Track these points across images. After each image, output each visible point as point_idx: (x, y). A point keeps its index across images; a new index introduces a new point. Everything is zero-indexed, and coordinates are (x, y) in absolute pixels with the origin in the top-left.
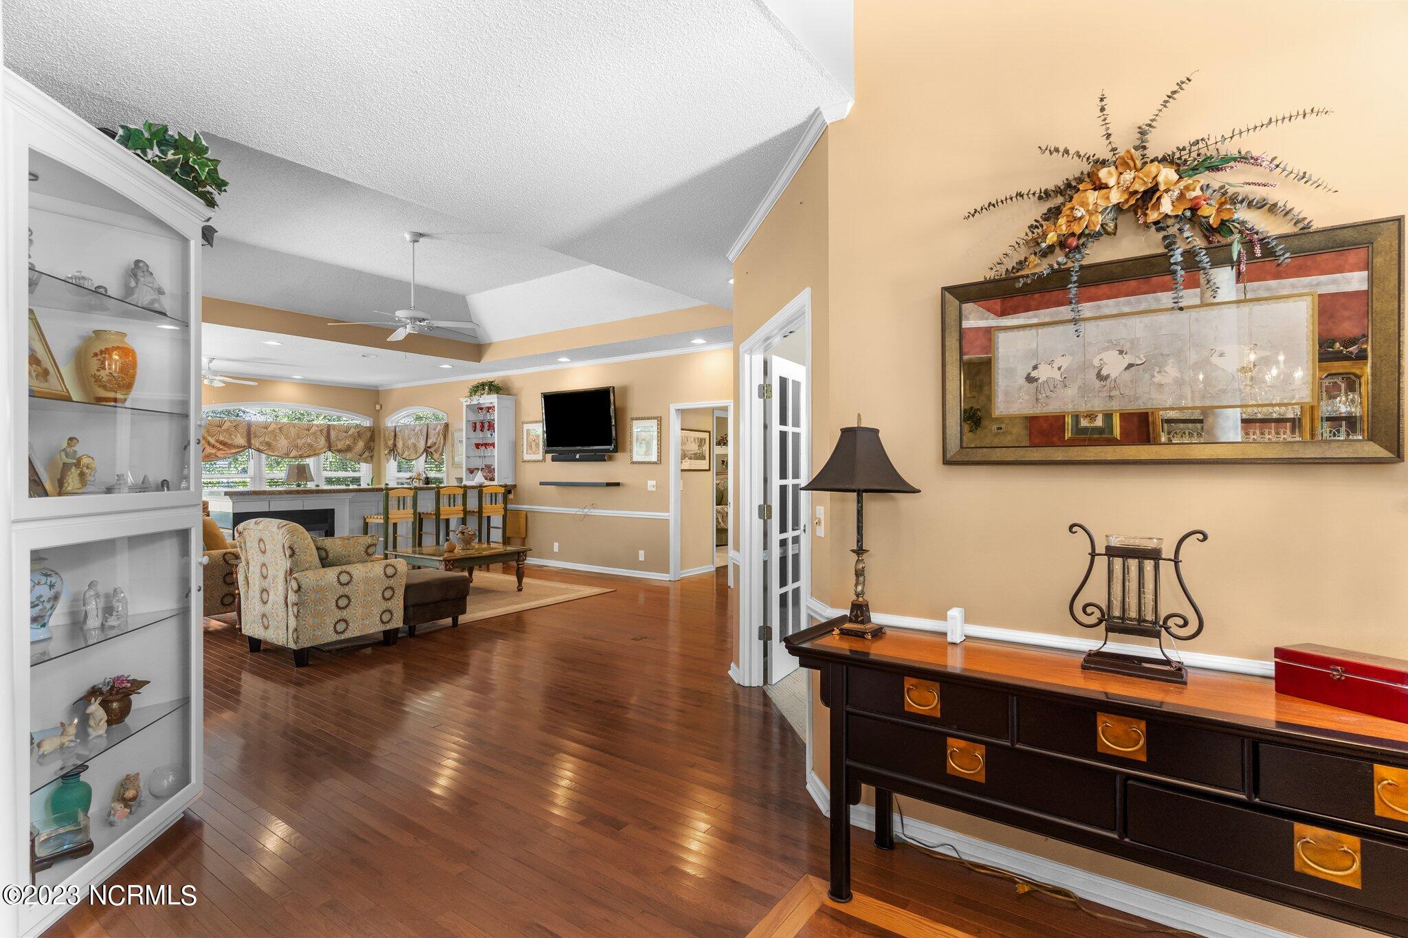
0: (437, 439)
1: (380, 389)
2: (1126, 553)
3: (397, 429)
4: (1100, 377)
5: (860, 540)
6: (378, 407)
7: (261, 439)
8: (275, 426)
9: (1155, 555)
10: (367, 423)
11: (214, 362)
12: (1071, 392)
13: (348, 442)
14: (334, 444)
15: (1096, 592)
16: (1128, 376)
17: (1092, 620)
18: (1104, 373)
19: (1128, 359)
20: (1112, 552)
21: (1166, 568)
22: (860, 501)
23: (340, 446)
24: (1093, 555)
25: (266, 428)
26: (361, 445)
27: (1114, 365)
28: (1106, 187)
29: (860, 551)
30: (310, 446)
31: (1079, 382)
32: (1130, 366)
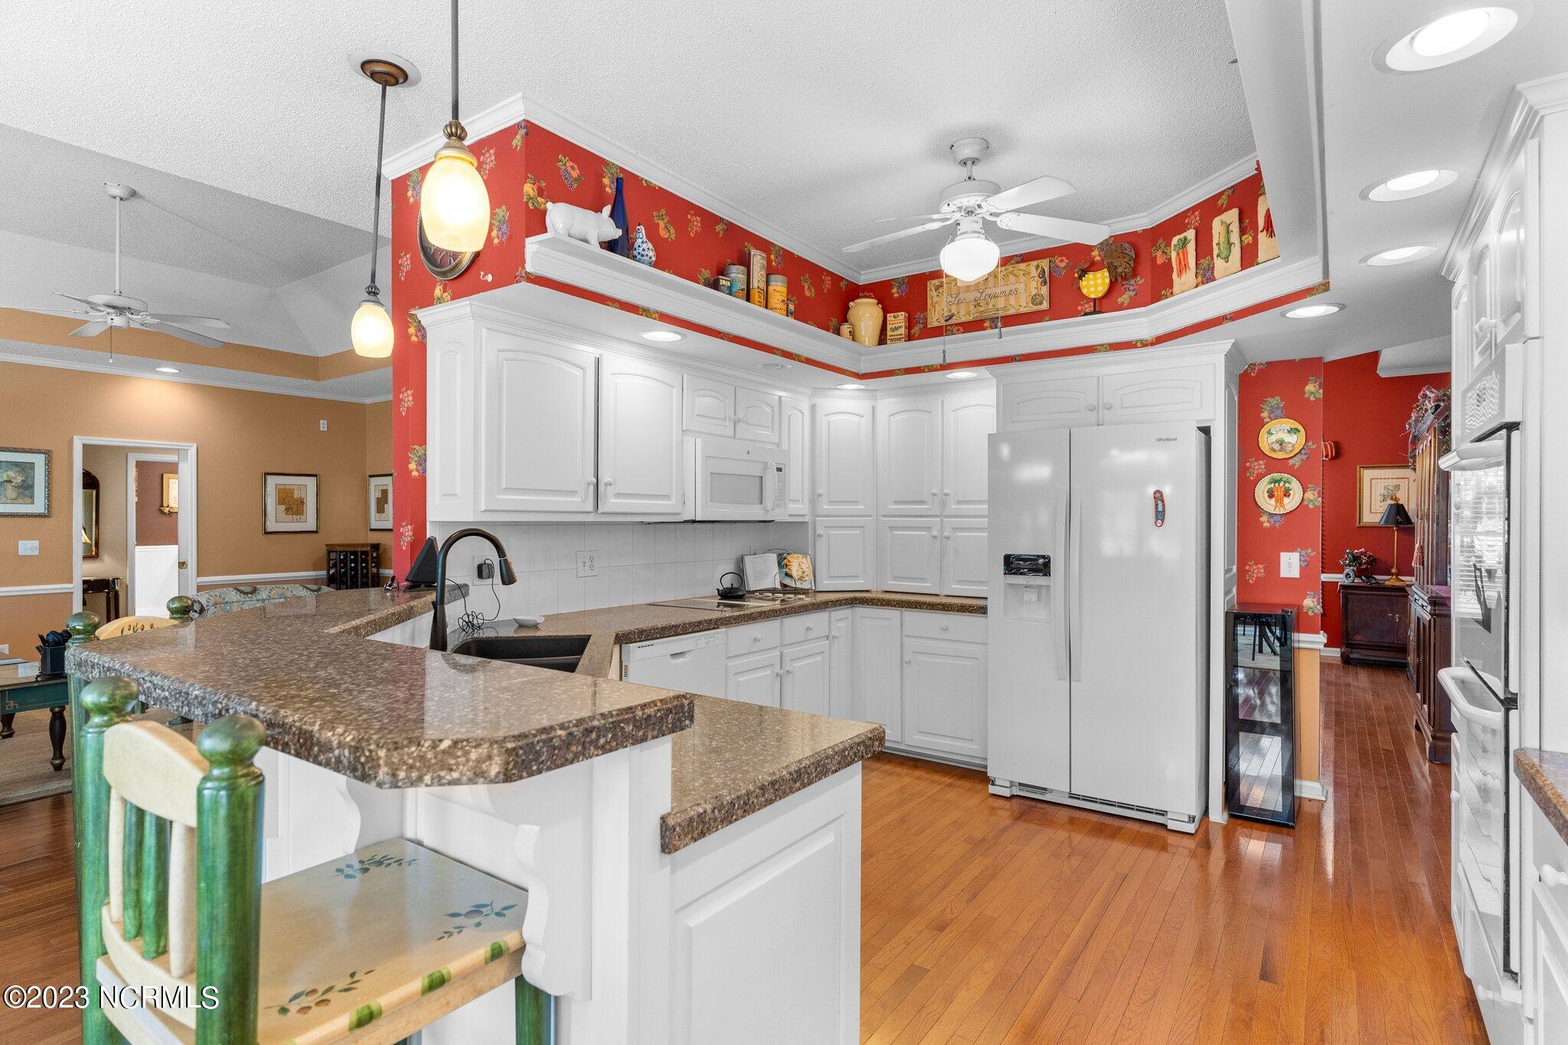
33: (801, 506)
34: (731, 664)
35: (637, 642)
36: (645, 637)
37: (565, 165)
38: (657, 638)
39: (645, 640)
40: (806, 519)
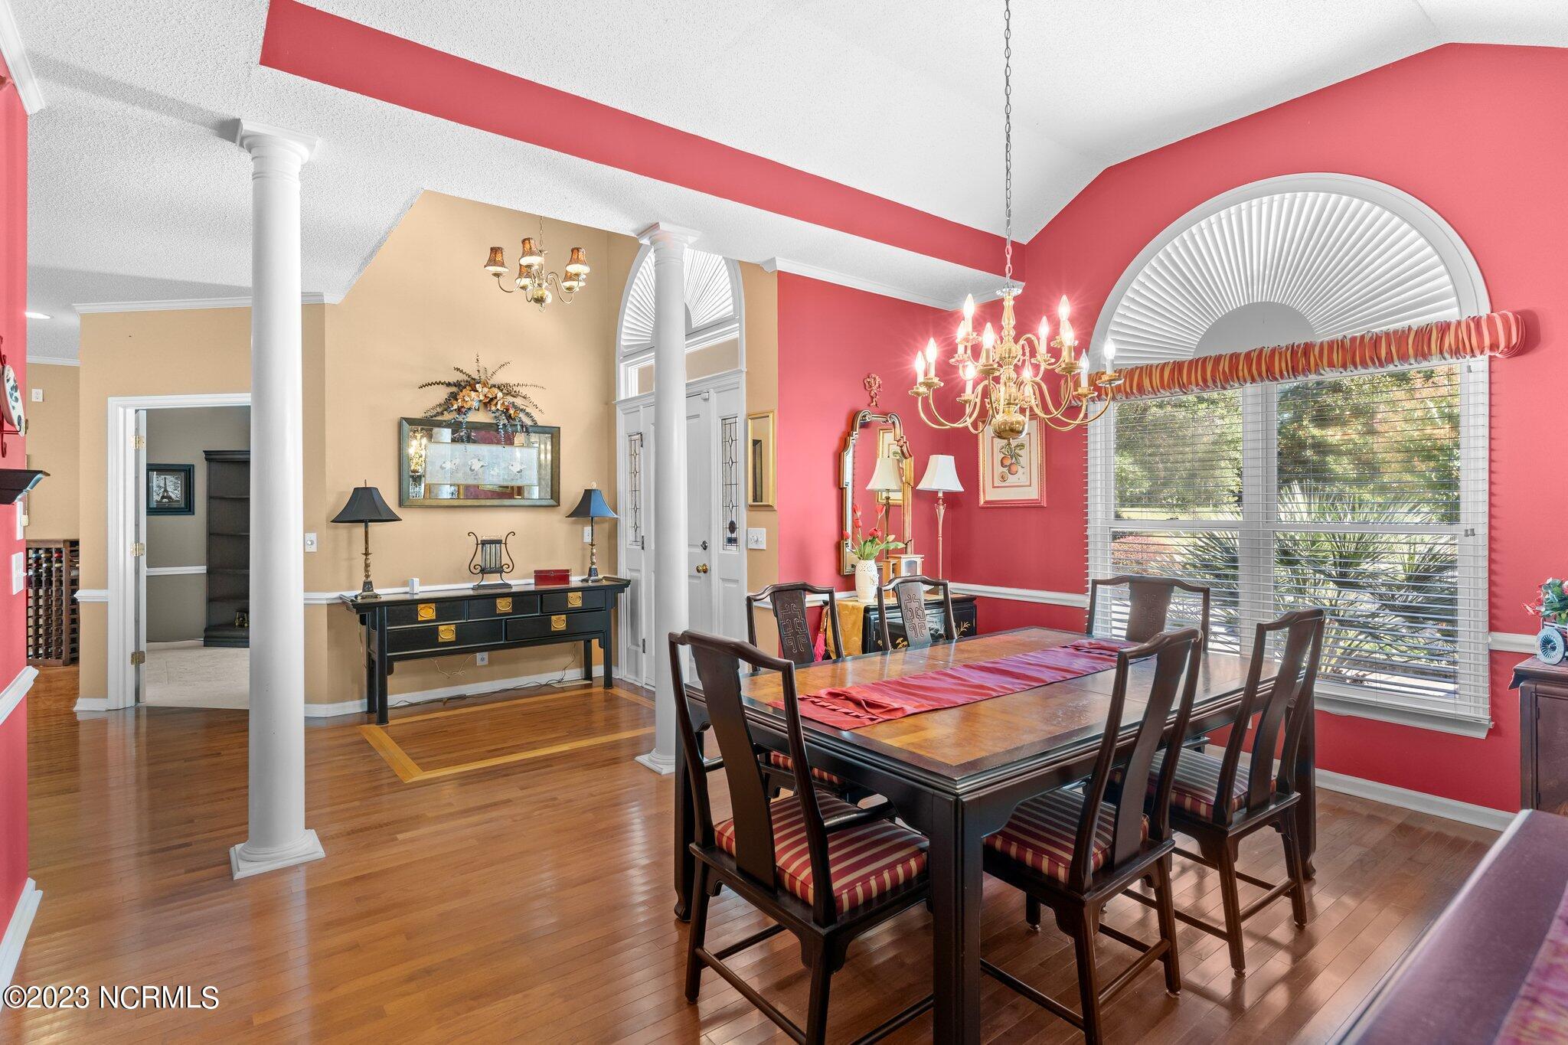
2: (491, 542)
4: (471, 470)
5: (366, 549)
9: (499, 542)
12: (460, 475)
15: (478, 560)
16: (481, 470)
17: (478, 571)
18: (473, 468)
19: (482, 463)
20: (484, 543)
21: (503, 546)
22: (366, 527)
24: (477, 544)
27: (477, 466)
28: (477, 391)
29: (367, 554)
31: (462, 471)
32: (482, 466)
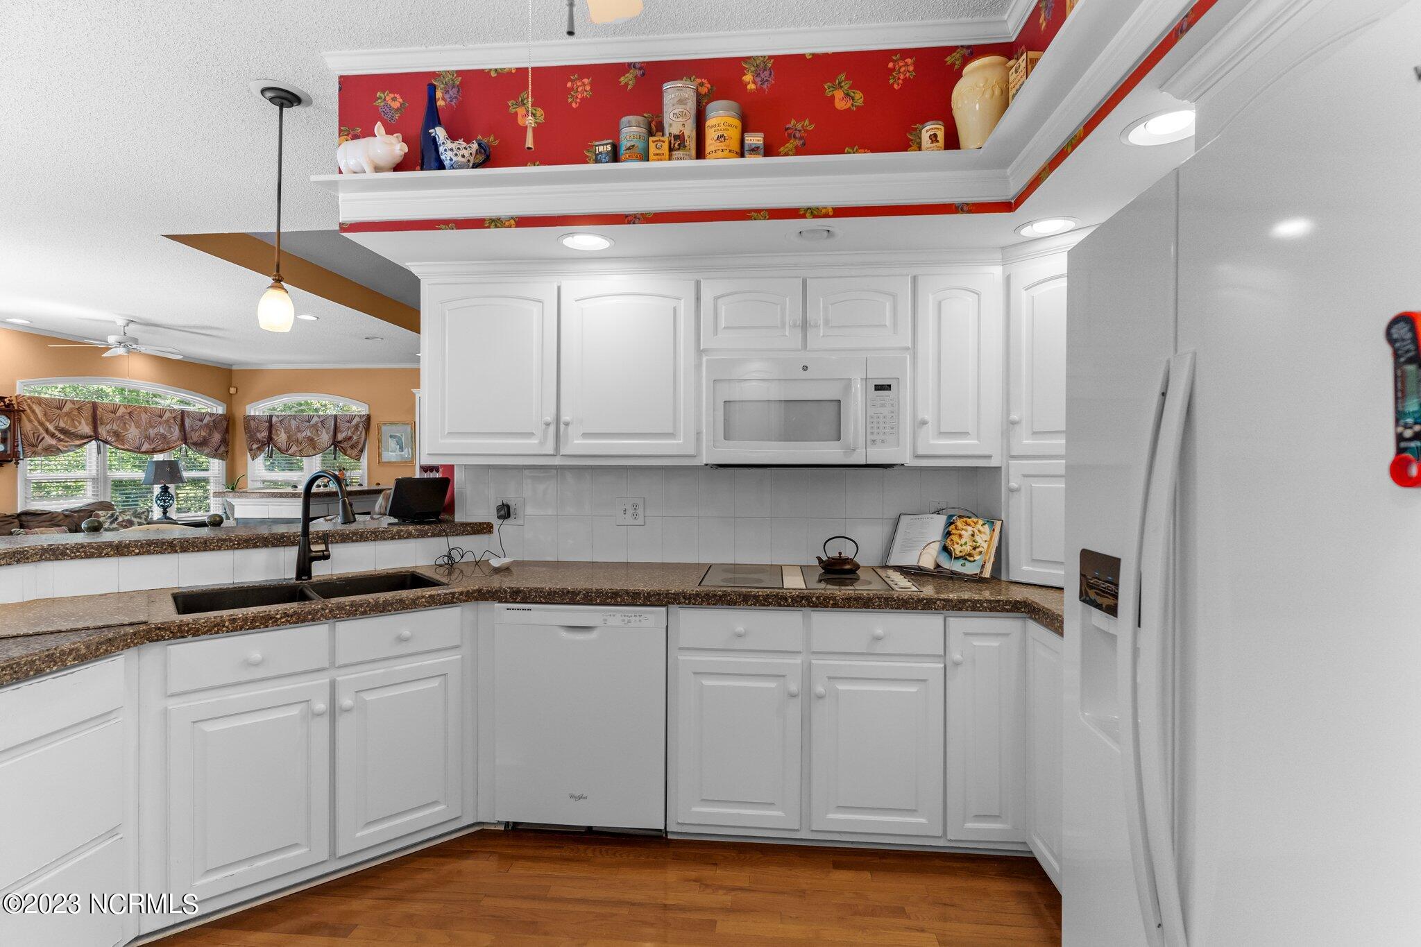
0: (353, 433)
1: (234, 368)
3: (274, 419)
6: (232, 390)
7: (108, 427)
8: (125, 410)
10: (220, 410)
11: (132, 326)
13: (203, 434)
14: (188, 436)
23: (195, 437)
25: (114, 412)
26: (217, 437)
30: (164, 437)
33: (976, 442)
34: (684, 658)
35: (509, 602)
36: (522, 599)
37: (385, 100)
38: (541, 603)
39: (522, 603)
40: (993, 463)
